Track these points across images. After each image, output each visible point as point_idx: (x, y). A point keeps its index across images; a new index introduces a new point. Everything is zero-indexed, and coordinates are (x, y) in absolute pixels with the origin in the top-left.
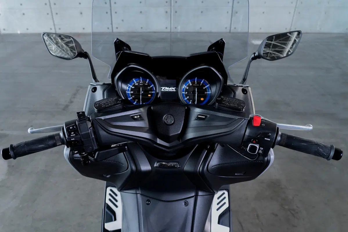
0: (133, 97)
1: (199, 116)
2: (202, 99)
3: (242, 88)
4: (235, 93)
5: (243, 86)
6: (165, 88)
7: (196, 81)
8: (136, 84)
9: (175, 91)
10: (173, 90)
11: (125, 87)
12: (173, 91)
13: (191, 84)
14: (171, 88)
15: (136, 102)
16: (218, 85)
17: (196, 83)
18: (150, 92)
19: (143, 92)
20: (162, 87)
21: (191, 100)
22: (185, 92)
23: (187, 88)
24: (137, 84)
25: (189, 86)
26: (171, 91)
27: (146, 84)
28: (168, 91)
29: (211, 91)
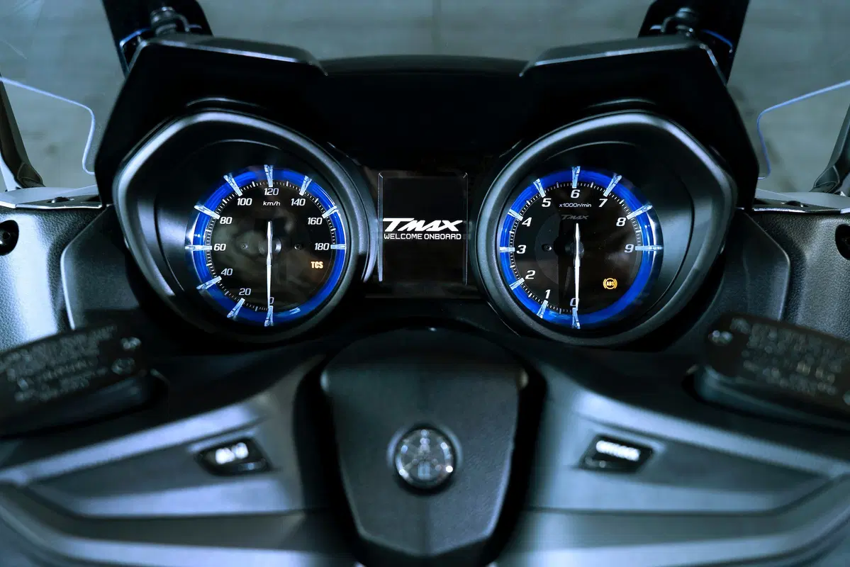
0: (226, 272)
1: (604, 447)
2: (610, 284)
3: (836, 222)
4: (797, 257)
5: (844, 211)
6: (402, 224)
7: (574, 185)
8: (240, 202)
9: (458, 237)
10: (447, 231)
11: (175, 233)
12: (446, 236)
13: (547, 203)
14: (435, 225)
15: (243, 300)
16: (705, 214)
17: (576, 194)
18: (319, 246)
19: (279, 247)
20: (386, 220)
21: (548, 291)
22: (516, 246)
23: (529, 221)
24: (247, 202)
25: (534, 210)
26: (435, 237)
27: (299, 202)
28: (418, 236)
29: (660, 242)
